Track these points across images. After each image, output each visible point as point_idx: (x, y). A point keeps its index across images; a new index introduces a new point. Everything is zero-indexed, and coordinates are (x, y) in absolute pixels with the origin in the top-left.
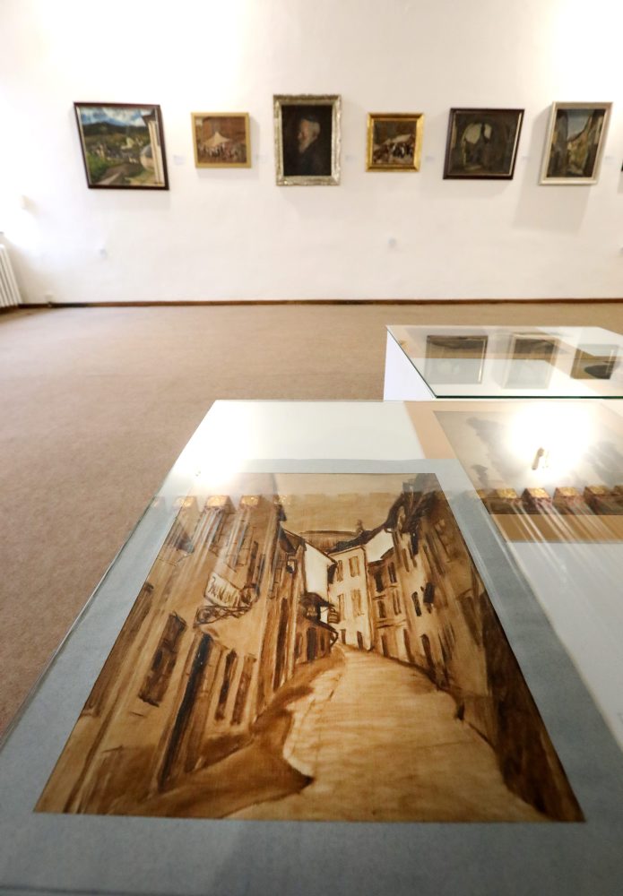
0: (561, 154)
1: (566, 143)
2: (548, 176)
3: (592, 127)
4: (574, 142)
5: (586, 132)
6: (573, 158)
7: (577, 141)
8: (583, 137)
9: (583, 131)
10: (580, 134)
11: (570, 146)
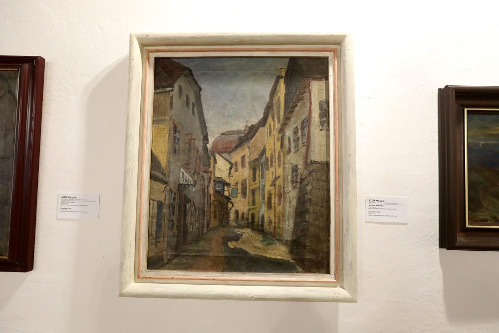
0: (193, 193)
1: (207, 157)
2: (154, 263)
3: (290, 109)
4: (236, 157)
5: (274, 124)
6: (240, 205)
7: (246, 152)
8: (267, 140)
9: (263, 122)
10: (252, 131)
11: (221, 168)
